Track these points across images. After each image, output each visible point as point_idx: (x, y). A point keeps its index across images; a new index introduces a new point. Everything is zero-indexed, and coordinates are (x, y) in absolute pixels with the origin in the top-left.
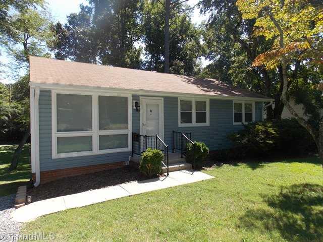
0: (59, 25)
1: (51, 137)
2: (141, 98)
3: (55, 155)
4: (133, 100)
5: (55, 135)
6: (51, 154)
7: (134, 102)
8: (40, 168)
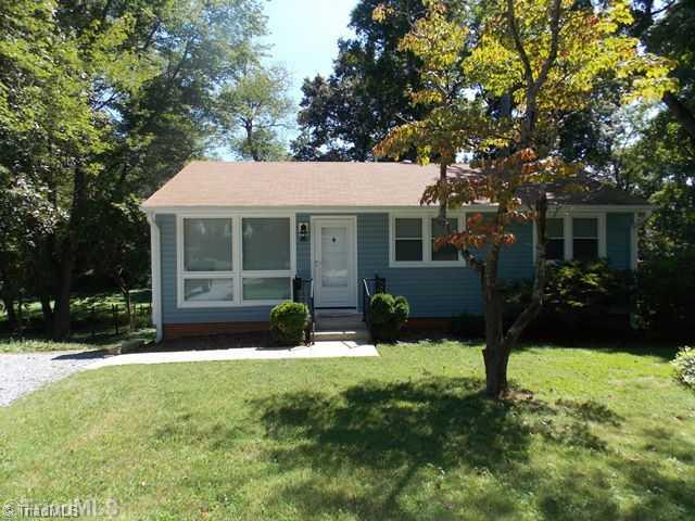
0: (319, 81)
1: (175, 279)
2: (312, 217)
3: (181, 303)
4: (298, 222)
5: (182, 275)
6: (176, 301)
7: (301, 224)
8: (163, 318)
